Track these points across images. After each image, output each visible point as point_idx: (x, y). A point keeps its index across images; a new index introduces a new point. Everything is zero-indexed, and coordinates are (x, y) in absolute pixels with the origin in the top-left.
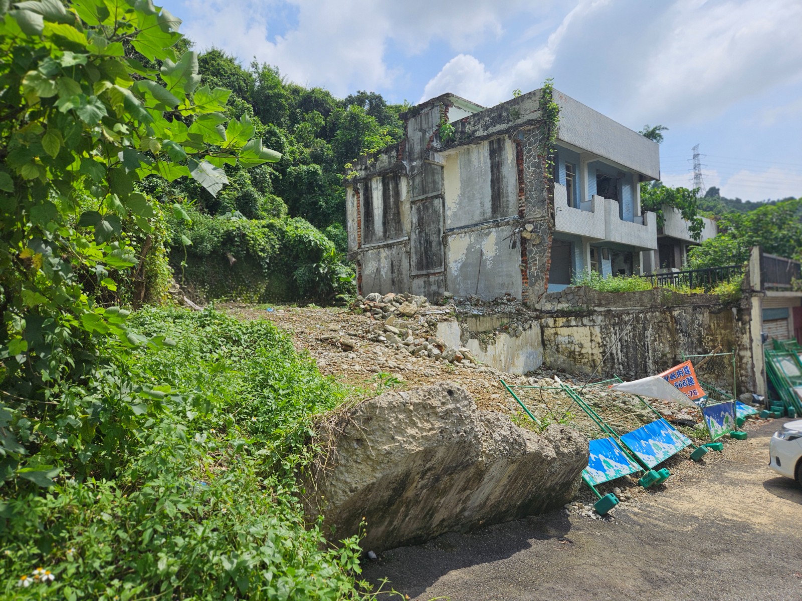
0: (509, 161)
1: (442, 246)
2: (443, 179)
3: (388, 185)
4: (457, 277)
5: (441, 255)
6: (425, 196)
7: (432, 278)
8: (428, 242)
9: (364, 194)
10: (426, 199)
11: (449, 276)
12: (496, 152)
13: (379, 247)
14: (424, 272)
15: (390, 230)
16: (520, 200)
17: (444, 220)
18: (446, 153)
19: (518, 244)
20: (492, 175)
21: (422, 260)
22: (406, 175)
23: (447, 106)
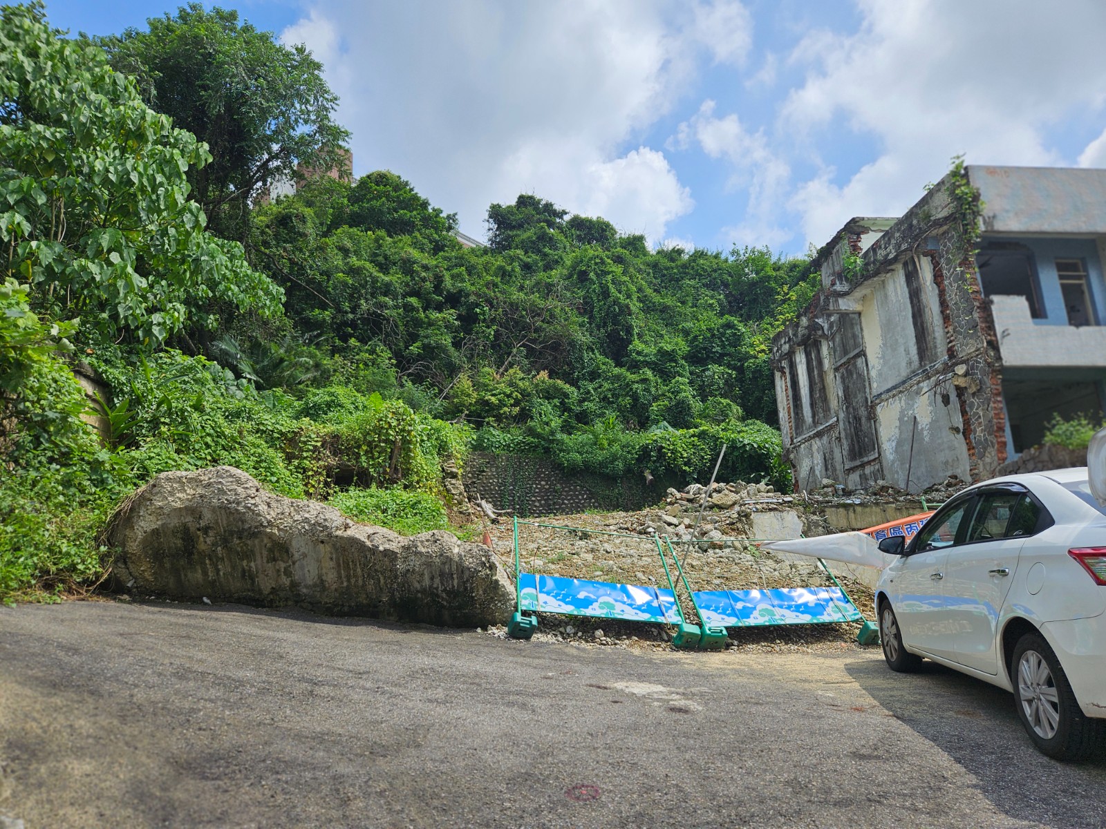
0: (928, 283)
1: (872, 421)
2: (862, 329)
3: (810, 355)
4: (893, 462)
5: (873, 434)
6: (847, 357)
7: (868, 470)
8: (857, 419)
9: (790, 373)
10: (848, 361)
11: (884, 464)
12: (912, 276)
13: (811, 438)
14: (858, 463)
15: (818, 412)
16: (948, 333)
17: (870, 384)
18: (858, 293)
19: (953, 398)
20: (913, 307)
21: (853, 445)
22: (824, 336)
23: (858, 235)
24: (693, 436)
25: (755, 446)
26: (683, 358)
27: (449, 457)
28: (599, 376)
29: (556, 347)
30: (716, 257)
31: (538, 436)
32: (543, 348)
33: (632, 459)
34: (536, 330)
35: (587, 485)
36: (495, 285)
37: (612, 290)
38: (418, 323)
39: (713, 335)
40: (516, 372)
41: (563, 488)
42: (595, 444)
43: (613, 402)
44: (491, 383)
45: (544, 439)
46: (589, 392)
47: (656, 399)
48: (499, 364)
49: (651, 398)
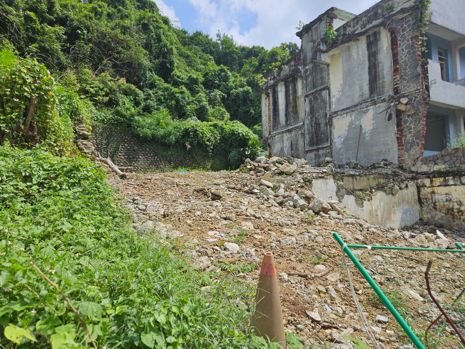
0: (384, 49)
1: (329, 126)
2: (328, 74)
3: (289, 87)
4: (340, 149)
5: (328, 133)
6: (315, 89)
7: (321, 152)
8: (318, 125)
9: (273, 97)
10: (316, 92)
11: (334, 149)
12: (372, 44)
13: (283, 132)
14: (315, 148)
15: (290, 119)
16: (395, 79)
17: (330, 106)
18: (331, 53)
19: (394, 116)
20: (370, 63)
21: (313, 138)
22: (301, 77)
23: (332, 19)
24: (211, 126)
25: (244, 134)
26: (201, 83)
28: (155, 86)
29: (130, 65)
31: (123, 116)
32: (122, 64)
33: (180, 135)
34: (118, 53)
35: (153, 148)
36: (91, 18)
39: (215, 74)
40: (107, 75)
41: (139, 149)
42: (158, 125)
43: (164, 103)
44: (90, 79)
45: (126, 118)
46: (150, 95)
47: (188, 103)
48: (95, 67)
49: (185, 103)
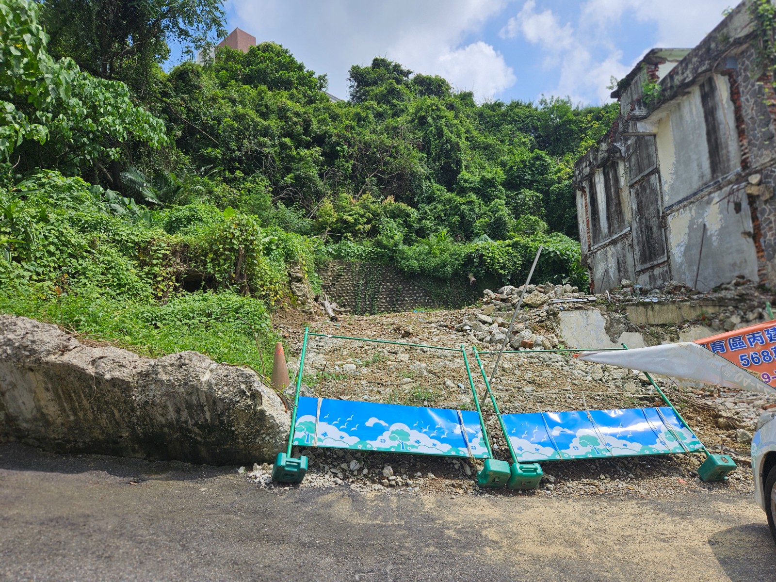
0: (724, 102)
1: (663, 230)
2: (656, 150)
3: (608, 175)
4: (681, 264)
5: (662, 241)
6: (642, 175)
7: (657, 271)
8: (649, 228)
9: (590, 192)
10: (643, 178)
11: (673, 266)
12: (708, 96)
13: (606, 245)
14: (648, 265)
15: (613, 223)
16: (742, 146)
17: (662, 198)
18: (654, 117)
19: (745, 205)
20: (707, 125)
21: (644, 251)
22: (622, 158)
23: (656, 65)
24: (508, 246)
25: (558, 253)
26: (501, 184)
27: (296, 263)
28: (434, 200)
29: (400, 177)
30: (529, 106)
31: (385, 247)
32: (391, 178)
33: (459, 264)
34: (385, 164)
35: (423, 286)
36: (353, 128)
37: (446, 130)
38: (292, 159)
39: (525, 166)
40: (368, 197)
41: (404, 288)
42: (430, 253)
43: (445, 220)
44: (349, 206)
45: (389, 250)
46: (426, 213)
47: (479, 217)
48: (356, 191)
49: (474, 216)
